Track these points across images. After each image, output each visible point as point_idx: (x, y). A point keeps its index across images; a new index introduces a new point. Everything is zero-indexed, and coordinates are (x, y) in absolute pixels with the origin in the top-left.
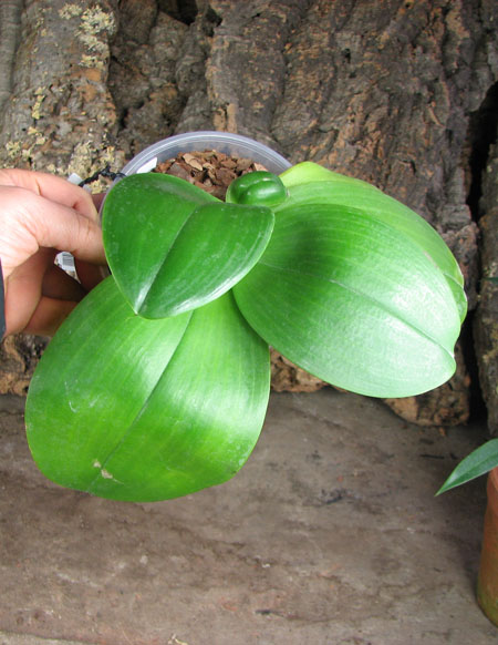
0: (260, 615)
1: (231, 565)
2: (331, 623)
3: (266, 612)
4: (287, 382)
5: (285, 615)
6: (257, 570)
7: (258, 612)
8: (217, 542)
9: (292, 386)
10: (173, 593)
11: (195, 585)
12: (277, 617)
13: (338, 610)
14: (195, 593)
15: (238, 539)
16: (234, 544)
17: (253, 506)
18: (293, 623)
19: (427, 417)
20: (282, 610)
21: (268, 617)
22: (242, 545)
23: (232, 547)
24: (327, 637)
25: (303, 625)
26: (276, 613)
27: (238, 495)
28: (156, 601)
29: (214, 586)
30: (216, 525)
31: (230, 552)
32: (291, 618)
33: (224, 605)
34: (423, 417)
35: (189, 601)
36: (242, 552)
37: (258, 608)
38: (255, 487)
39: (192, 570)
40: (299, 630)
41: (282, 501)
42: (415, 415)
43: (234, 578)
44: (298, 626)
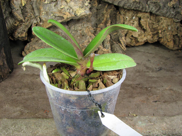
0: (154, 103)
1: (139, 90)
2: (177, 102)
3: (156, 102)
4: (134, 43)
5: (162, 102)
6: (147, 90)
7: (153, 102)
8: (131, 85)
9: (136, 44)
10: (124, 100)
11: (130, 97)
12: (160, 103)
13: (177, 98)
14: (131, 99)
15: (137, 83)
16: (137, 84)
17: (138, 74)
18: (166, 103)
19: (176, 47)
20: (160, 100)
21: (157, 103)
22: (139, 84)
23: (136, 85)
24: (178, 106)
25: (169, 103)
26: (159, 101)
27: (132, 72)
28: (120, 103)
29: (136, 96)
30: (129, 80)
31: (136, 87)
32: (164, 102)
33: (142, 101)
34: (175, 47)
35: (130, 102)
36: (140, 86)
37: (152, 101)
38: (136, 69)
39: (127, 93)
40: (169, 105)
41: (145, 72)
42: (172, 46)
43: (141, 94)
44: (168, 104)
